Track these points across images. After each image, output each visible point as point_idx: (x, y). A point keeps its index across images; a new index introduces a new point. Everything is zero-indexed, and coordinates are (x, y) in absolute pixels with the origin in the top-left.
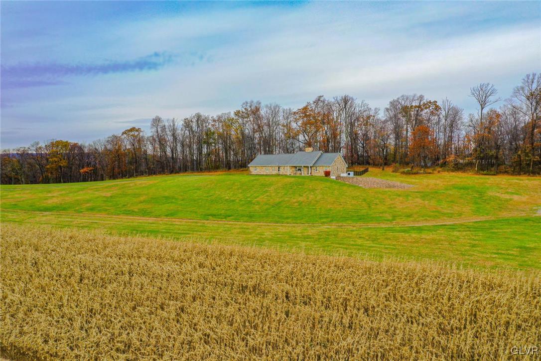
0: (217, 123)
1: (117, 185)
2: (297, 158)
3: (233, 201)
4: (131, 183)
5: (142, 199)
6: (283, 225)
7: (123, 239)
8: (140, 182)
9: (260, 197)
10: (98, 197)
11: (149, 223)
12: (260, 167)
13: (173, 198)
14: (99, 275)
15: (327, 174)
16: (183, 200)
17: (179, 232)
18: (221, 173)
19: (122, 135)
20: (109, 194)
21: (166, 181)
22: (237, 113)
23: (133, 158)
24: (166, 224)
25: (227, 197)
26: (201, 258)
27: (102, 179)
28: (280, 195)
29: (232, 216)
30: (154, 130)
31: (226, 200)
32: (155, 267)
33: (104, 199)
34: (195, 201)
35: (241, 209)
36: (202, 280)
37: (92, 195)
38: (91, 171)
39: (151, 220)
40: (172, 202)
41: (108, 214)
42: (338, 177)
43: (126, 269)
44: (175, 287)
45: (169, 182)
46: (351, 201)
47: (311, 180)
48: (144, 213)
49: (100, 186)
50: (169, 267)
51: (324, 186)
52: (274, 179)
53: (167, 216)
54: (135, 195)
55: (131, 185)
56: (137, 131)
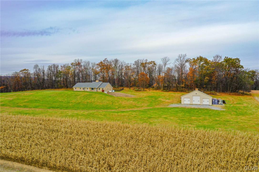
0: (63, 68)
1: (16, 95)
2: (93, 84)
3: (62, 102)
4: (22, 94)
5: (25, 101)
6: (77, 111)
7: (13, 116)
8: (27, 93)
9: (73, 100)
10: (7, 100)
11: (26, 110)
12: (78, 87)
13: (39, 100)
14: (3, 128)
15: (103, 91)
16: (42, 101)
17: (37, 113)
18: (63, 90)
19: (20, 72)
20: (11, 99)
21: (38, 93)
22: (72, 64)
23: (25, 82)
24: (33, 111)
25: (60, 100)
26: (41, 122)
27: (10, 92)
28: (81, 99)
29: (60, 107)
30: (35, 70)
31: (60, 101)
32: (24, 125)
33: (9, 101)
34: (47, 102)
35: (64, 105)
36: (40, 129)
37: (4, 99)
38: (5, 88)
39: (27, 109)
40: (38, 102)
41: (10, 107)
42: (108, 92)
43: (13, 126)
44: (30, 131)
45: (39, 93)
46: (107, 102)
47: (95, 94)
48: (25, 107)
49: (8, 95)
50: (29, 125)
51: (99, 96)
52: (81, 93)
53: (34, 108)
54: (23, 99)
55: (22, 95)
56: (27, 70)
